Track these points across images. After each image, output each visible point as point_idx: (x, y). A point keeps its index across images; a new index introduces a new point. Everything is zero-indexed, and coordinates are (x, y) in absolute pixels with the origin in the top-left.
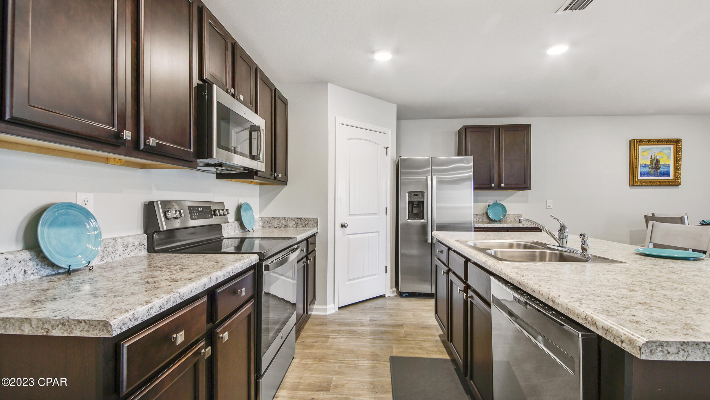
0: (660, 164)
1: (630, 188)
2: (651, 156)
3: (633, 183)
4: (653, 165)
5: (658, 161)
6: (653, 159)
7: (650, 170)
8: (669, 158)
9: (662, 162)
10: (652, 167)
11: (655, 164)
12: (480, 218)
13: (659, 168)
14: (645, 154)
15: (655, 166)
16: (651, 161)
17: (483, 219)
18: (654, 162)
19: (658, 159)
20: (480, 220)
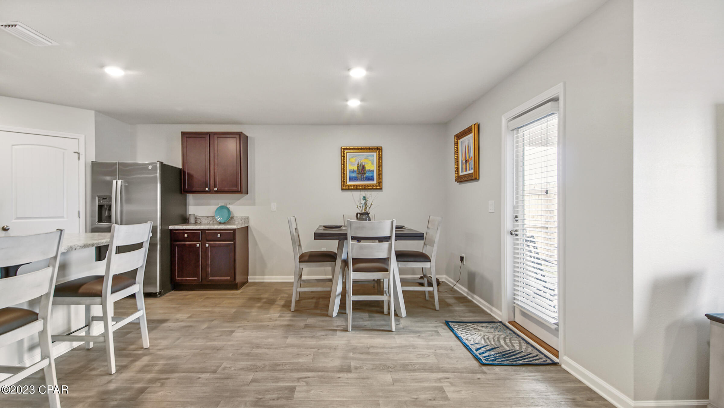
0: (366, 170)
1: (342, 192)
2: (358, 163)
3: (344, 188)
4: (360, 171)
5: (364, 167)
6: (360, 165)
7: (357, 175)
8: (373, 164)
9: (367, 168)
10: (359, 172)
11: (362, 169)
12: (211, 221)
13: (365, 173)
14: (353, 160)
15: (362, 171)
16: (358, 167)
17: (213, 221)
18: (361, 168)
19: (364, 165)
20: (211, 222)
